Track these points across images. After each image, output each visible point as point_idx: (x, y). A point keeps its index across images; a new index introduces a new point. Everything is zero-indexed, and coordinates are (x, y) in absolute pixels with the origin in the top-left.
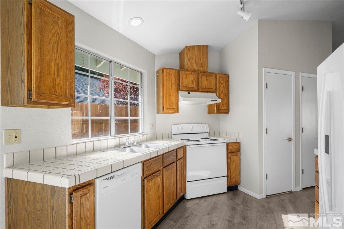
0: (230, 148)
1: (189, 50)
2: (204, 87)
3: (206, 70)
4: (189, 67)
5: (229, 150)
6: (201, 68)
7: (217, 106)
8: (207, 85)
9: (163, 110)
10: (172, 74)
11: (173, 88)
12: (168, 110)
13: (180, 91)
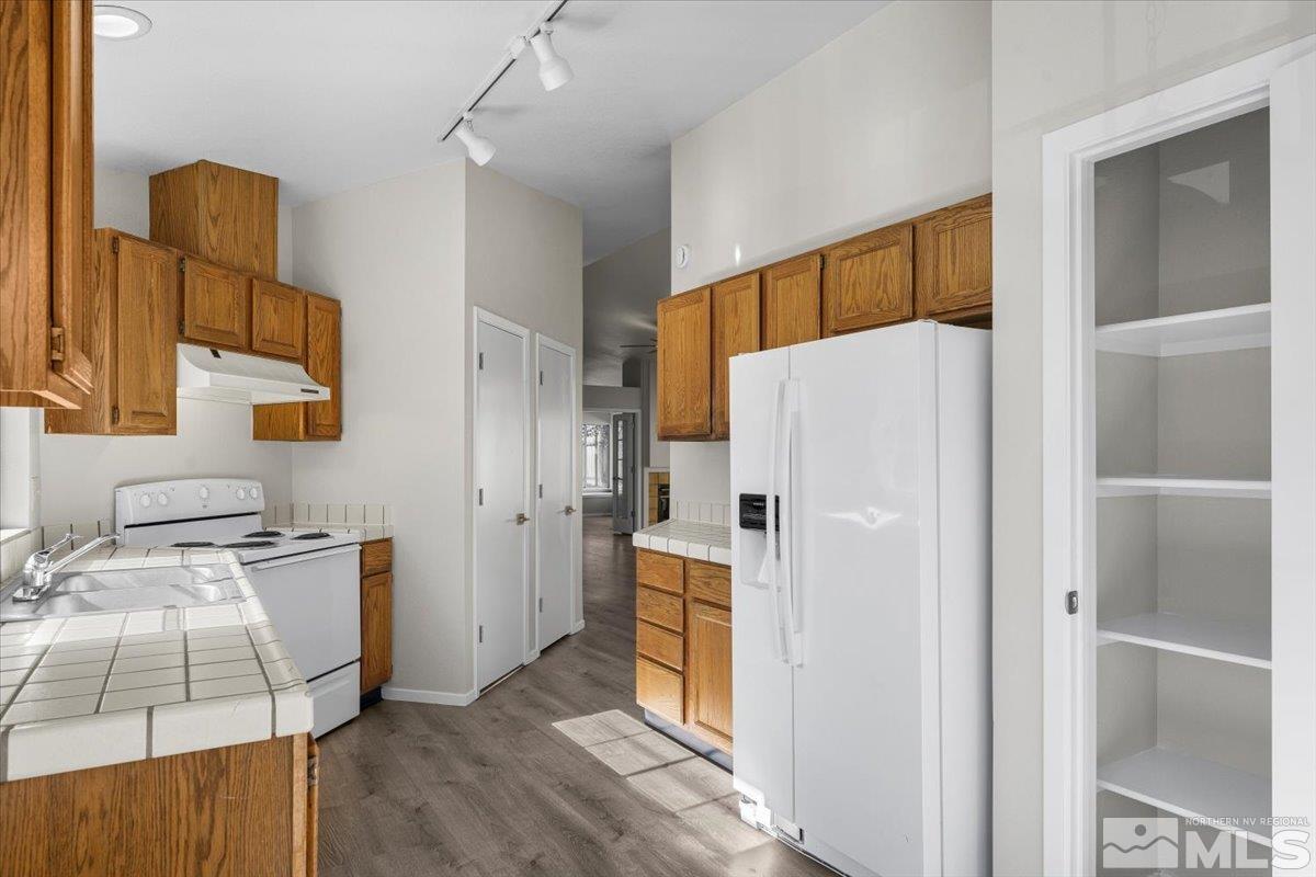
0: (368, 559)
1: (214, 179)
2: (268, 338)
3: (270, 272)
4: (213, 249)
5: (367, 568)
6: (256, 265)
7: (306, 413)
8: (276, 328)
9: (115, 420)
10: (155, 267)
11: (156, 326)
12: (138, 422)
13: (183, 342)
